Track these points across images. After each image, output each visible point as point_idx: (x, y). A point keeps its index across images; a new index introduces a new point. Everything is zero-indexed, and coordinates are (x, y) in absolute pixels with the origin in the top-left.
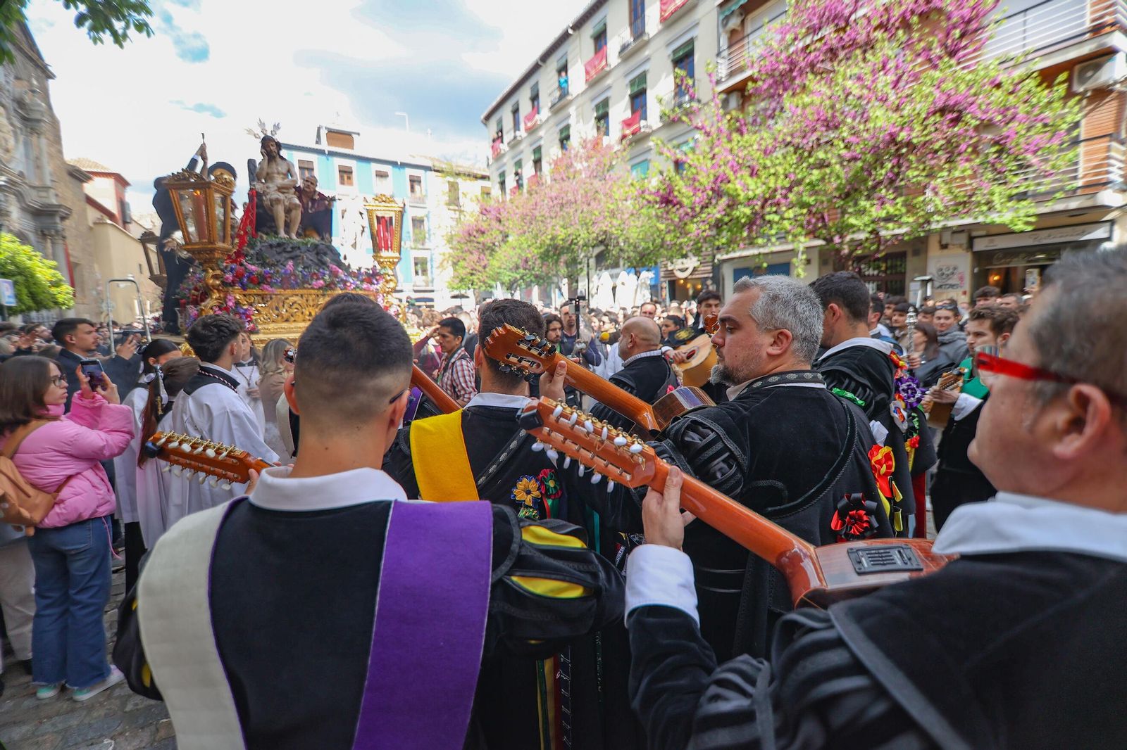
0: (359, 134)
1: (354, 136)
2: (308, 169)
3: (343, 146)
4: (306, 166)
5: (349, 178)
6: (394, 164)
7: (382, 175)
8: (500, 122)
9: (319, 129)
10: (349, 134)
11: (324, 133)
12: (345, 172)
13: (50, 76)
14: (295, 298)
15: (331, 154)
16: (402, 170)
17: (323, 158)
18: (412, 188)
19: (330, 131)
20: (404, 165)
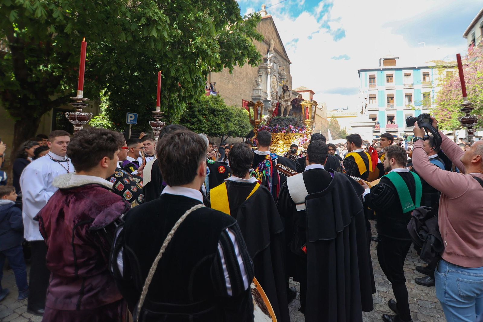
0: (398, 58)
1: (396, 59)
2: (373, 78)
3: (391, 65)
4: (372, 77)
5: (391, 79)
6: (414, 68)
7: (407, 75)
8: (474, 35)
9: (380, 60)
10: (394, 59)
11: (382, 61)
12: (390, 77)
13: (290, 63)
14: (278, 136)
15: (383, 70)
16: (418, 71)
17: (380, 72)
18: (424, 79)
19: (385, 60)
20: (419, 68)
